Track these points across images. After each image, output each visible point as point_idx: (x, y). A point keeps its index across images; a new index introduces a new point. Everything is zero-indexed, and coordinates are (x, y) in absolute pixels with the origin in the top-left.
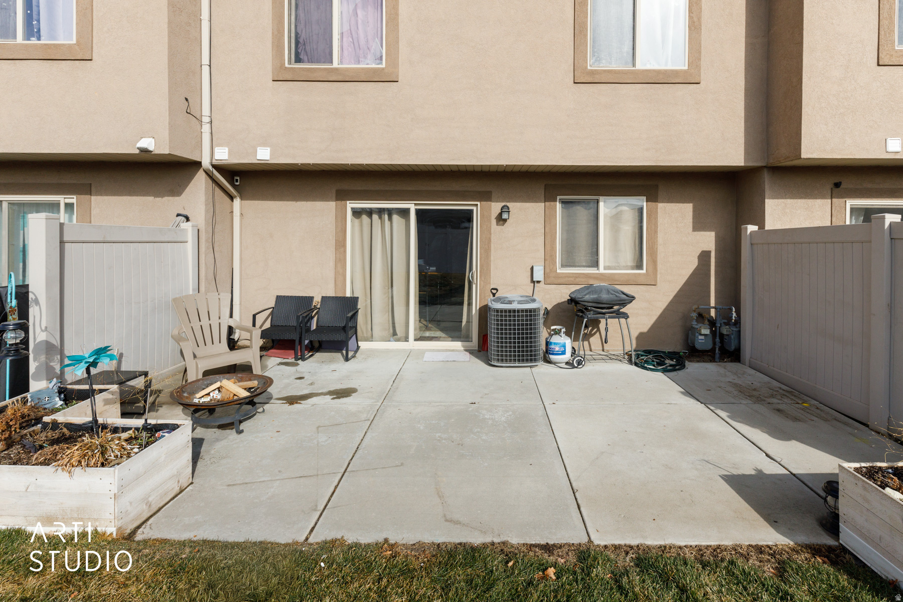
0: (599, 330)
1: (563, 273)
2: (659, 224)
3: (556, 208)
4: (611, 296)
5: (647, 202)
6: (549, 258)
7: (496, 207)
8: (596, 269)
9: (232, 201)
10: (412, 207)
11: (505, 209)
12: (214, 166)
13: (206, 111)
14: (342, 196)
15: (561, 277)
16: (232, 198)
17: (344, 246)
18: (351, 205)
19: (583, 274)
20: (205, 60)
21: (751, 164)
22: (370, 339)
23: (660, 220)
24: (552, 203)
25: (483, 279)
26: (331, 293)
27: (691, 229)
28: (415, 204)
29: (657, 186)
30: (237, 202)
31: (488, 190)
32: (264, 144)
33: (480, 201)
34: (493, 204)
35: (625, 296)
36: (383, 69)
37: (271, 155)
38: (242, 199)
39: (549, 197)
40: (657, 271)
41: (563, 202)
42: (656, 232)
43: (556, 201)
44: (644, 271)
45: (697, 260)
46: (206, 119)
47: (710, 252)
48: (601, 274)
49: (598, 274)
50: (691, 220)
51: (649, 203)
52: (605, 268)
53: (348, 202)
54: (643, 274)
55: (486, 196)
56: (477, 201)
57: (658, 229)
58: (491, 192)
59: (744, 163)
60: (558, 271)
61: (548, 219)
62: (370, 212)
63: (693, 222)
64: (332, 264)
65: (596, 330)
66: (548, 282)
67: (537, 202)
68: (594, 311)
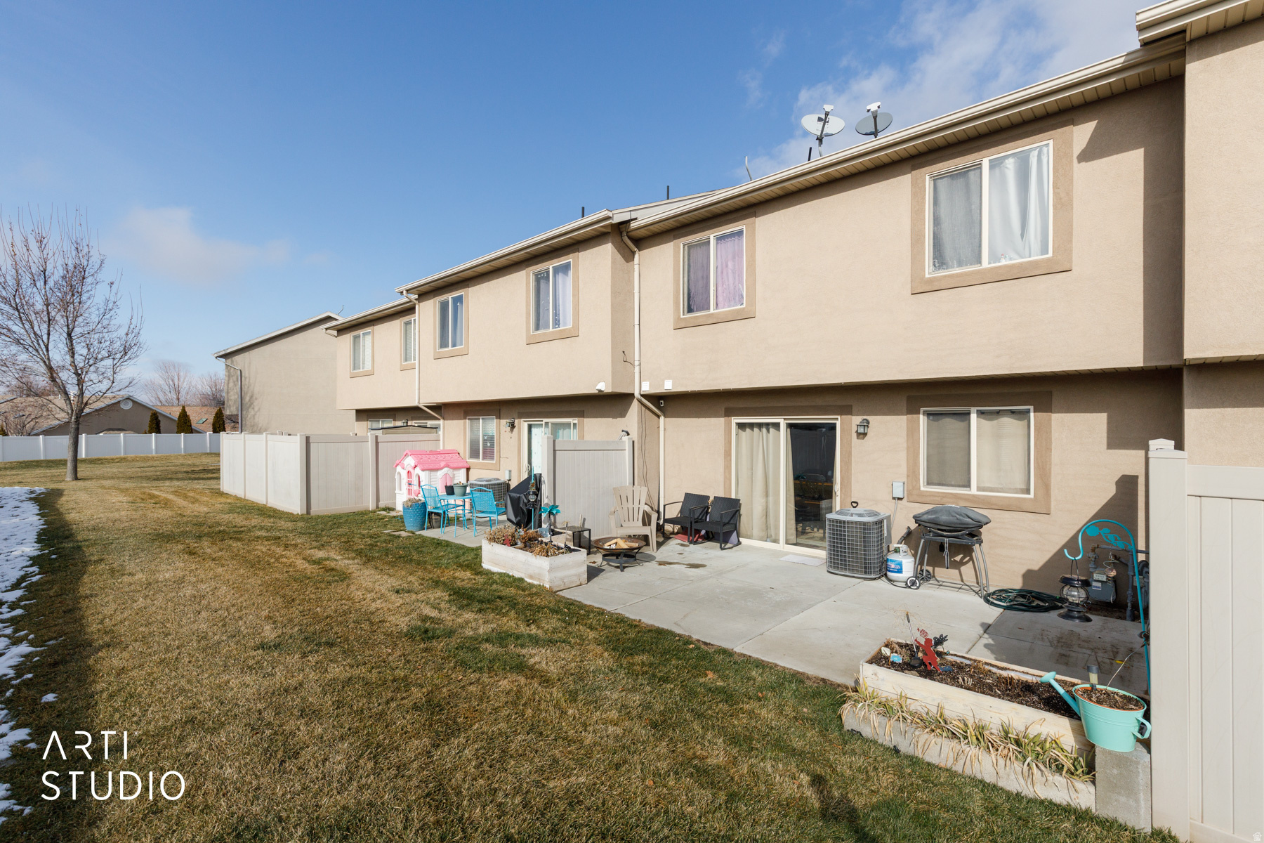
0: (971, 559)
1: (927, 491)
2: (1053, 439)
3: (919, 421)
4: (951, 518)
5: (1034, 412)
6: (913, 473)
7: (857, 420)
8: (968, 489)
9: (659, 418)
10: (782, 421)
11: (866, 424)
12: (642, 396)
13: (637, 358)
14: (729, 413)
15: (926, 496)
16: (659, 417)
17: (730, 455)
18: (735, 420)
19: (952, 494)
20: (636, 322)
21: (1154, 363)
22: (750, 537)
23: (1055, 435)
24: (915, 416)
25: (843, 491)
26: (722, 495)
27: (1105, 446)
28: (784, 419)
29: (1050, 394)
30: (662, 418)
31: (849, 404)
32: (669, 378)
33: (841, 414)
34: (854, 417)
35: (970, 520)
36: (744, 308)
37: (673, 385)
38: (665, 417)
39: (912, 410)
40: (1050, 497)
41: (929, 414)
42: (1049, 449)
43: (919, 414)
44: (1032, 496)
45: (1115, 486)
46: (637, 363)
47: (1137, 477)
48: (974, 496)
49: (970, 495)
50: (1105, 435)
51: (1039, 414)
52: (979, 489)
53: (733, 418)
54: (1030, 499)
55: (846, 410)
56: (838, 415)
57: (1053, 445)
58: (851, 406)
59: (1144, 363)
60: (922, 489)
61: (912, 432)
62: (752, 426)
63: (1108, 437)
64: (722, 470)
65: (968, 558)
66: (911, 500)
67: (899, 415)
68: (934, 532)
